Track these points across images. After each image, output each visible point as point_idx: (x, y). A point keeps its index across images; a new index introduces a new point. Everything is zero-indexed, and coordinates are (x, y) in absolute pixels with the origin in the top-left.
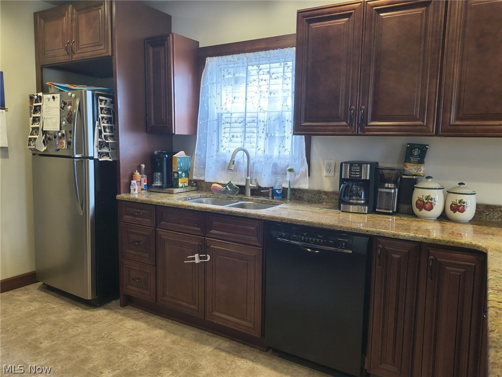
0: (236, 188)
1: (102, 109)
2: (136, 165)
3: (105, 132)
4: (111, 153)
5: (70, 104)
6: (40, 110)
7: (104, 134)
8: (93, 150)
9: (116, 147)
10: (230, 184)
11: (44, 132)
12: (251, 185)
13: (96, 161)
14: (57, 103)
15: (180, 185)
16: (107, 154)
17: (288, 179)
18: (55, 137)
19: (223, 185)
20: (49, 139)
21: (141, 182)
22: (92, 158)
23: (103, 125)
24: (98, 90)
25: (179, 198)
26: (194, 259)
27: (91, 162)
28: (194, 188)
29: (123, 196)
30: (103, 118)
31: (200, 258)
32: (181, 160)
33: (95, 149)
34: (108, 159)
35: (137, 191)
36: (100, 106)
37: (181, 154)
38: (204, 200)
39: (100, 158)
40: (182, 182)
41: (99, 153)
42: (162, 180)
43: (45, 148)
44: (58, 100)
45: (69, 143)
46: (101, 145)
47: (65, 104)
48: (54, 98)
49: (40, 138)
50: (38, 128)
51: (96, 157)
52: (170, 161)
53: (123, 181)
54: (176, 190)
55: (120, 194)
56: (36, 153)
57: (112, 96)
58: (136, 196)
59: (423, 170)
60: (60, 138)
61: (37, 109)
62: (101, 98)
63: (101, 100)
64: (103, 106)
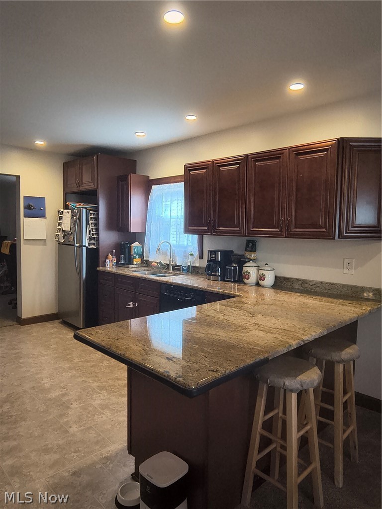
0: (164, 265)
1: (91, 218)
2: (110, 250)
3: (92, 231)
4: (96, 243)
5: (75, 216)
6: (62, 218)
7: (92, 232)
8: (86, 242)
9: (98, 240)
10: (160, 263)
11: (64, 231)
12: (172, 263)
13: (87, 247)
14: (69, 215)
15: (135, 263)
16: (94, 244)
17: (190, 260)
18: (68, 234)
19: (157, 263)
20: (66, 235)
21: (112, 261)
22: (85, 246)
23: (91, 227)
24: (90, 207)
25: (135, 271)
26: (130, 305)
27: (84, 249)
28: (145, 265)
29: (101, 268)
30: (91, 223)
31: (133, 305)
32: (135, 248)
33: (87, 241)
34: (94, 247)
35: (110, 266)
36: (90, 217)
37: (136, 244)
38: (146, 272)
39: (89, 246)
40: (137, 261)
41: (89, 243)
42: (125, 259)
43: (63, 240)
44: (70, 213)
45: (74, 238)
46: (90, 239)
47: (73, 215)
48: (68, 212)
49: (61, 234)
50: (60, 229)
51: (87, 246)
52: (130, 248)
53: (101, 259)
54: (131, 266)
55: (99, 267)
56: (59, 243)
57: (96, 210)
58: (109, 269)
59: (253, 256)
60: (70, 235)
61: (61, 218)
62: (91, 212)
63: (91, 214)
64: (92, 216)
